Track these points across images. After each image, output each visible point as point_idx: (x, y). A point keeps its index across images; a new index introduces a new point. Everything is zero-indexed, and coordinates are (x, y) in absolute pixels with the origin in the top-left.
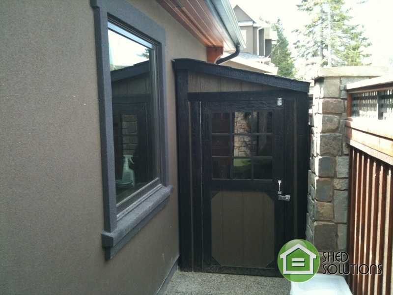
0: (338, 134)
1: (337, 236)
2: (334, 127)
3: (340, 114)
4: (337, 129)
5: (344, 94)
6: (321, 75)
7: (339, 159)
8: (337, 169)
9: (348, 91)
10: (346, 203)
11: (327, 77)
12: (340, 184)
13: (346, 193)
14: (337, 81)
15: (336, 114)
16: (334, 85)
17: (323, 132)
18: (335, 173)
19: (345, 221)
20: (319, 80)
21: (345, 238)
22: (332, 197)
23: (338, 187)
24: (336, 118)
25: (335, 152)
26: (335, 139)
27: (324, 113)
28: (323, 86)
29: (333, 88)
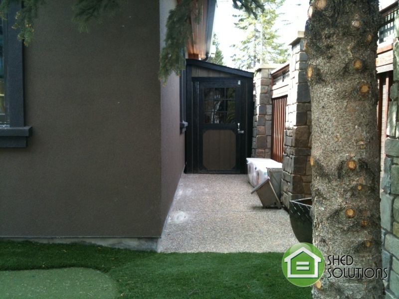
0: (267, 95)
1: (267, 141)
2: (266, 91)
3: (268, 86)
4: (267, 92)
5: (270, 77)
6: (260, 68)
7: (268, 106)
8: (267, 111)
9: (271, 75)
10: (271, 126)
11: (263, 69)
12: (268, 118)
13: (271, 122)
14: (267, 71)
15: (267, 86)
16: (266, 72)
17: (261, 94)
18: (266, 112)
19: (270, 134)
20: (259, 70)
21: (270, 142)
22: (265, 123)
23: (267, 119)
24: (267, 87)
25: (266, 103)
26: (266, 97)
27: (262, 85)
28: (261, 72)
29: (265, 74)
